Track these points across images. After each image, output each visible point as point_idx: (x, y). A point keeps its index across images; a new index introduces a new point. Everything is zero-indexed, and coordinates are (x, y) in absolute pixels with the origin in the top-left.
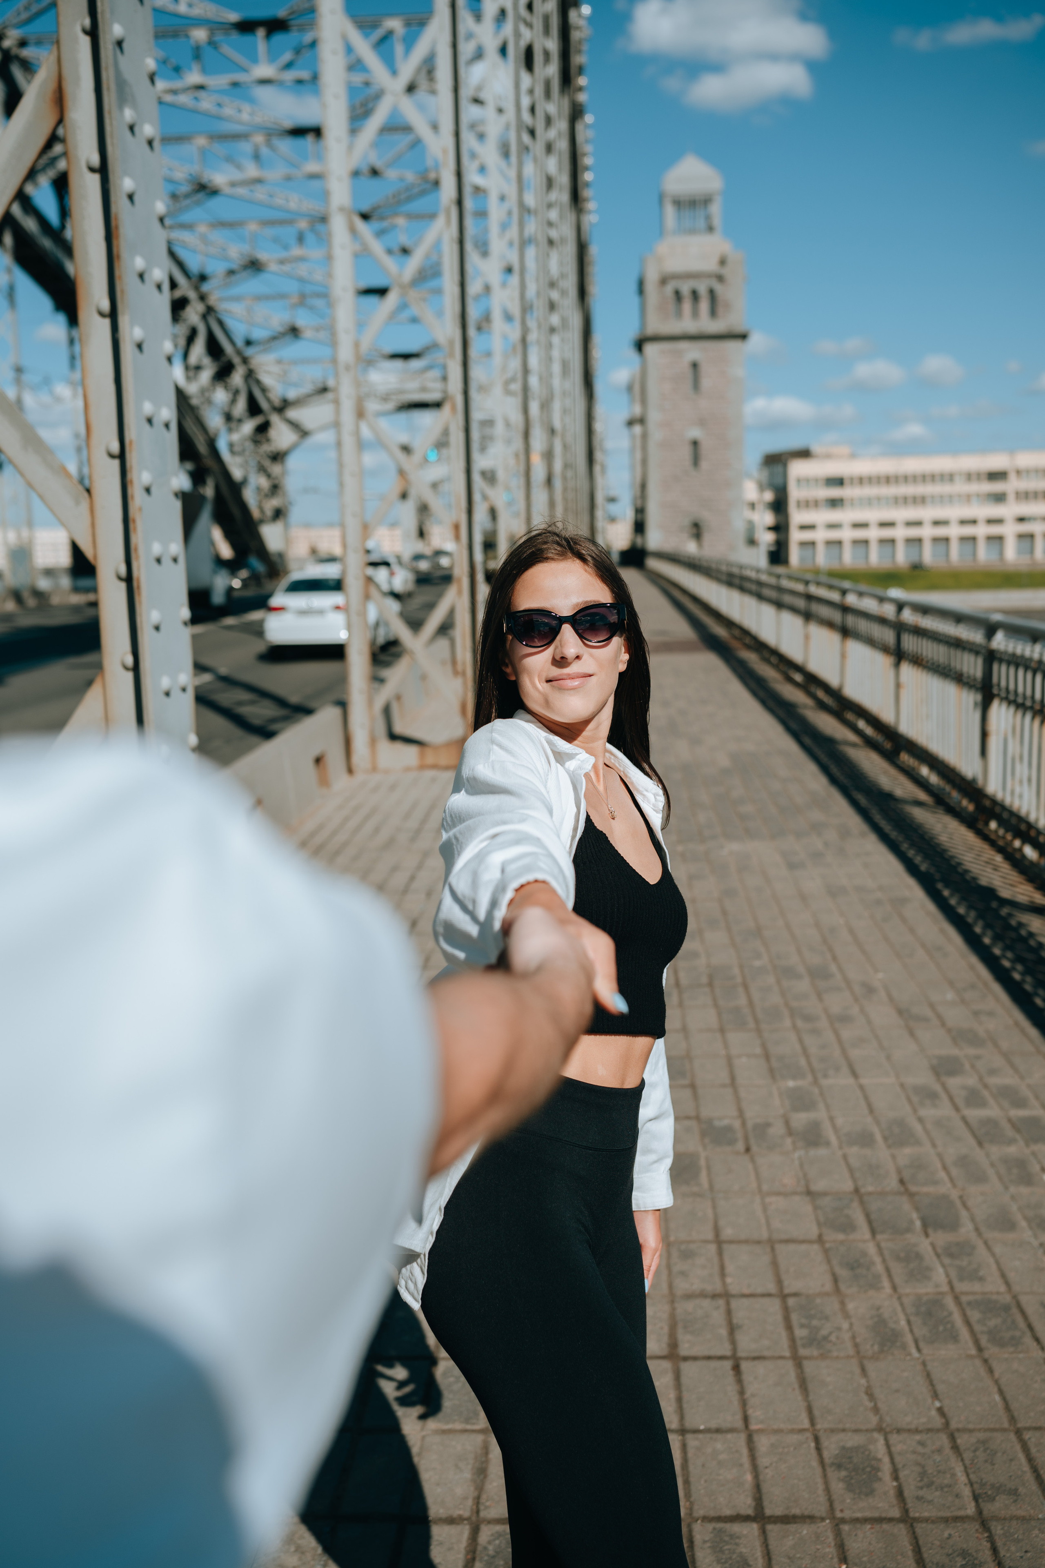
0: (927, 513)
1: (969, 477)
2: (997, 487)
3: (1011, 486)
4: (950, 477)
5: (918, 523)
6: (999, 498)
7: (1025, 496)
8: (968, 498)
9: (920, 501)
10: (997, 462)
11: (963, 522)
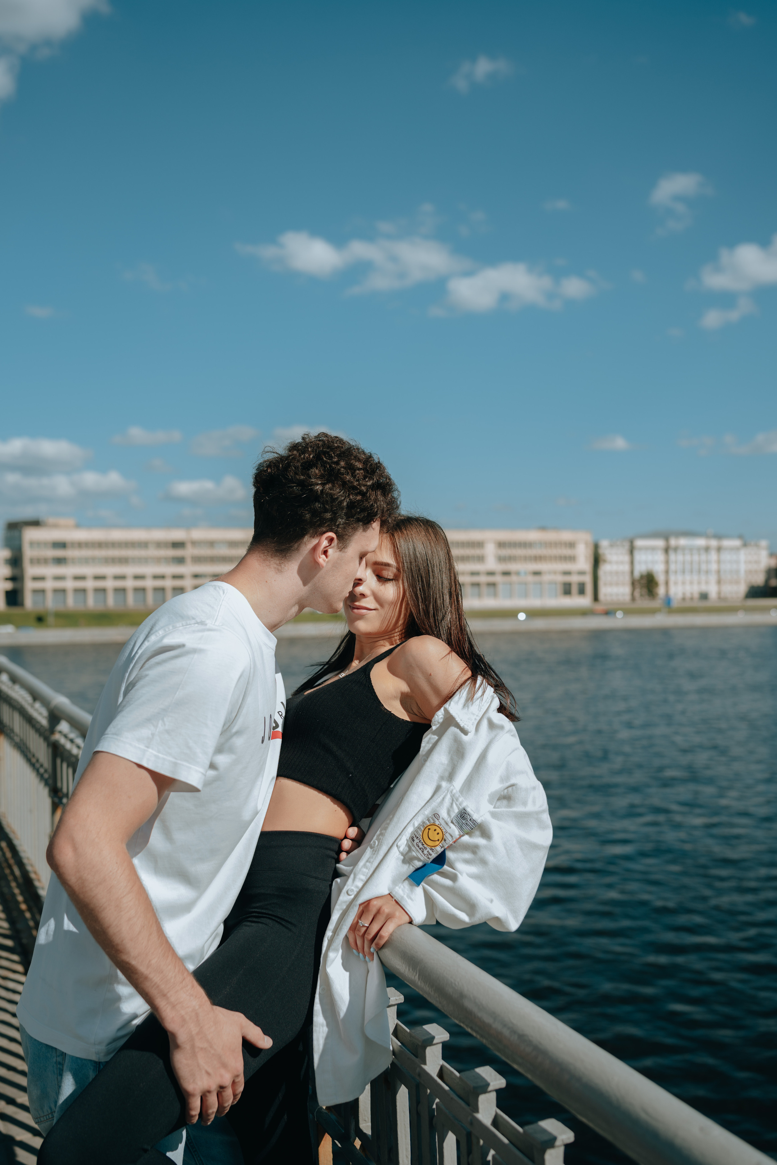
0: (130, 570)
1: (159, 545)
2: (178, 553)
3: (189, 552)
4: (144, 545)
5: (122, 577)
6: (180, 561)
7: (198, 560)
8: (158, 560)
9: (123, 561)
10: (178, 535)
11: (156, 577)
